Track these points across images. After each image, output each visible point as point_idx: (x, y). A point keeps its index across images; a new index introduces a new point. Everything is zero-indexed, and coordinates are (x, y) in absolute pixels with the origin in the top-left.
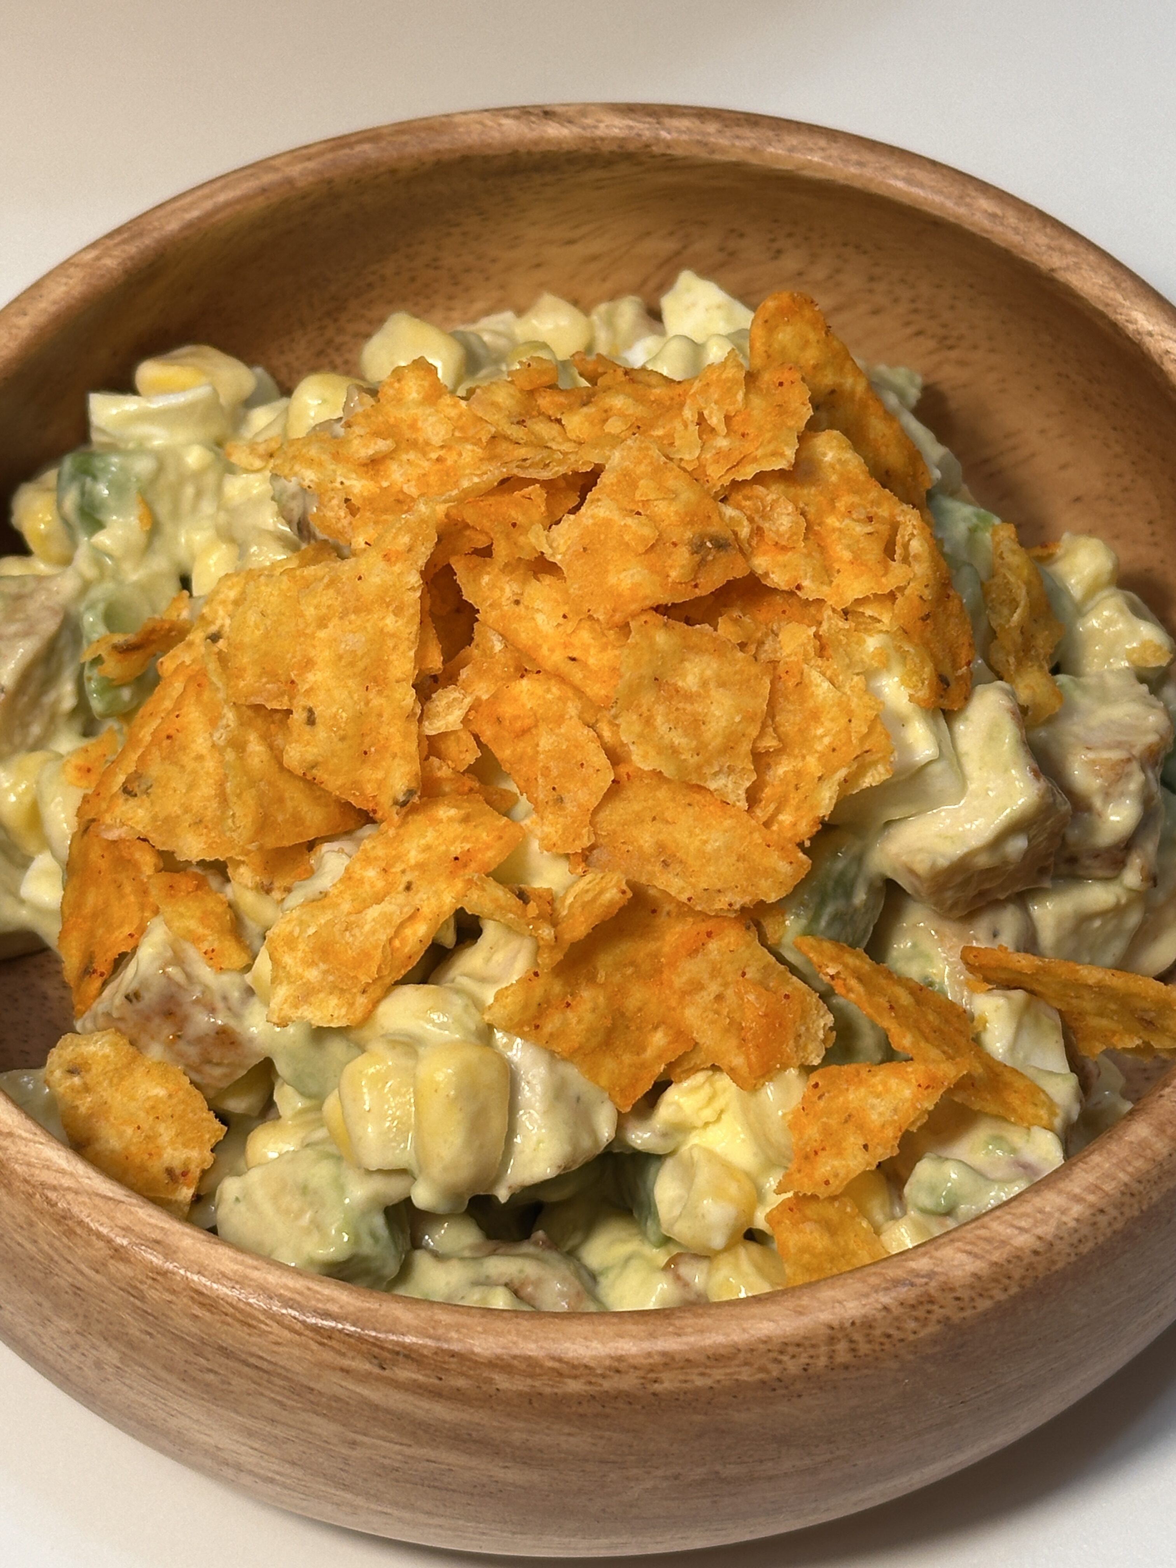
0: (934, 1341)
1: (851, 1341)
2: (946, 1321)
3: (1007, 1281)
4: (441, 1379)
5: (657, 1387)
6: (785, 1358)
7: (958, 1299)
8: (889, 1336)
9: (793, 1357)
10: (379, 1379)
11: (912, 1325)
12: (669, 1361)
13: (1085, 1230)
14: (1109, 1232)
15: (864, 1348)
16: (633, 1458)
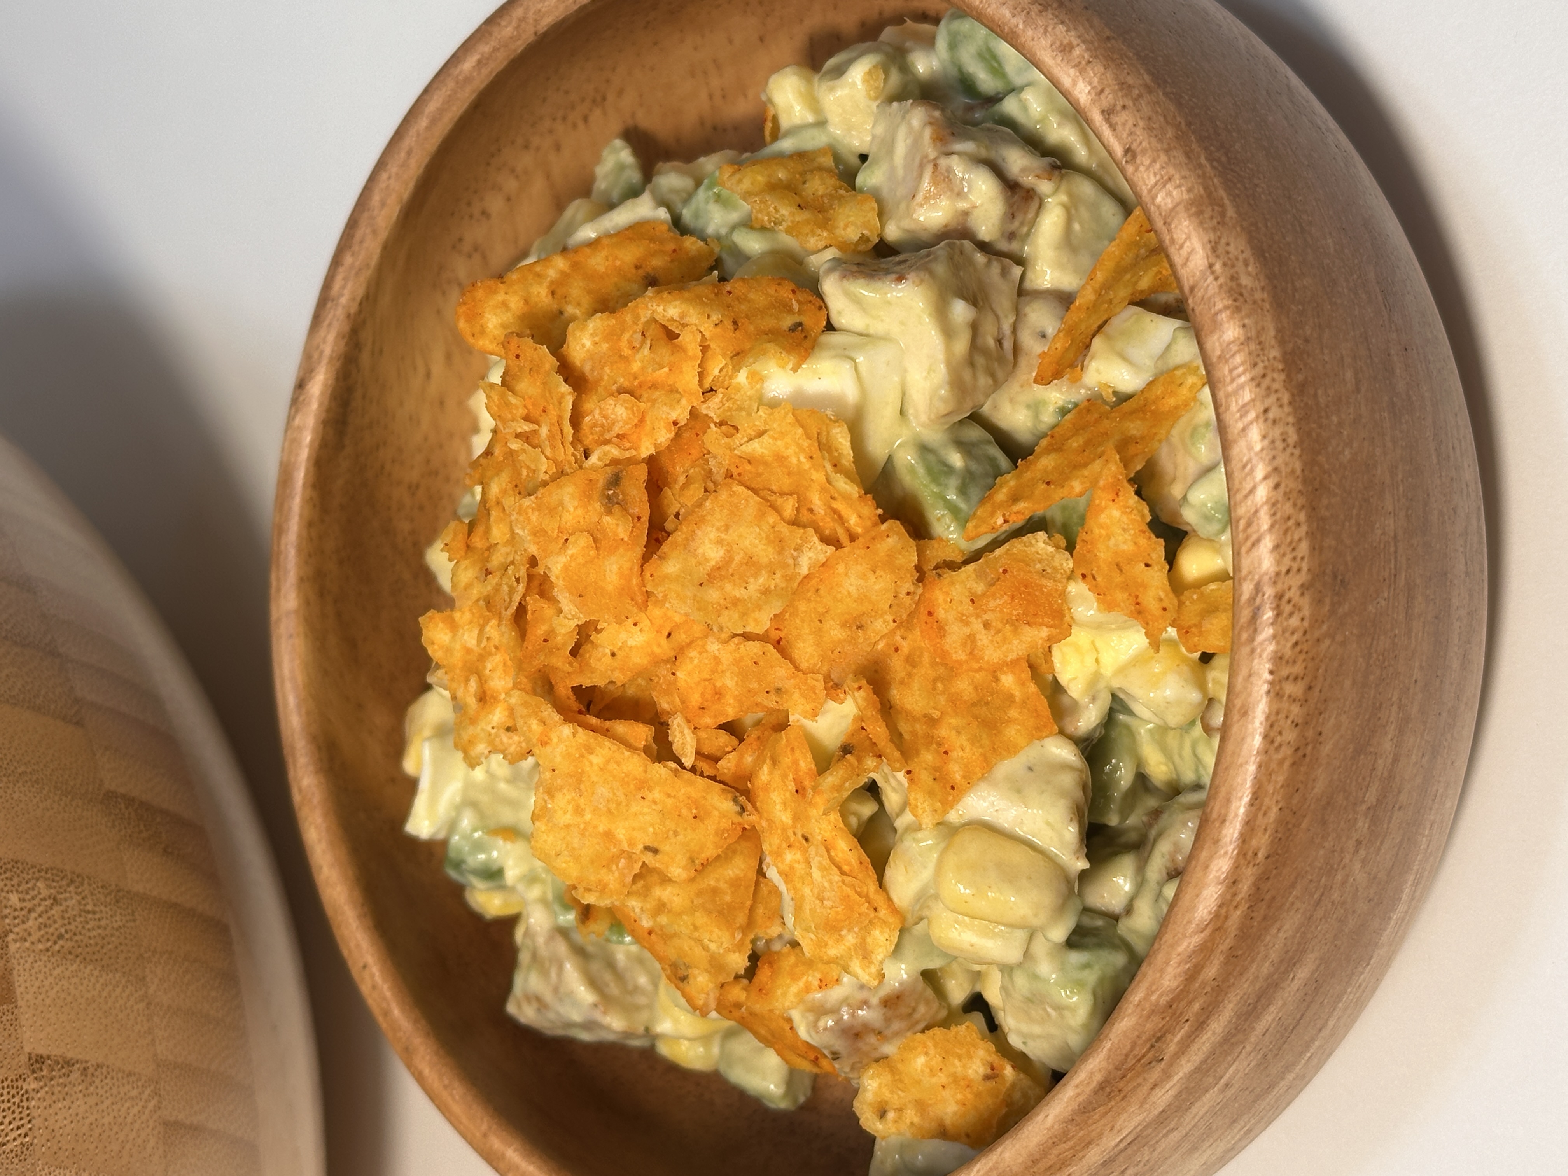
0: (1318, 602)
1: (1288, 678)
2: (1304, 588)
3: (1291, 523)
4: (1187, 1020)
5: (1261, 855)
6: (1279, 739)
7: (1288, 572)
8: (1296, 644)
9: (1280, 733)
10: (1171, 1065)
11: (1294, 621)
12: (1244, 838)
13: (1277, 432)
14: (1287, 409)
15: (1298, 669)
16: (1323, 880)
